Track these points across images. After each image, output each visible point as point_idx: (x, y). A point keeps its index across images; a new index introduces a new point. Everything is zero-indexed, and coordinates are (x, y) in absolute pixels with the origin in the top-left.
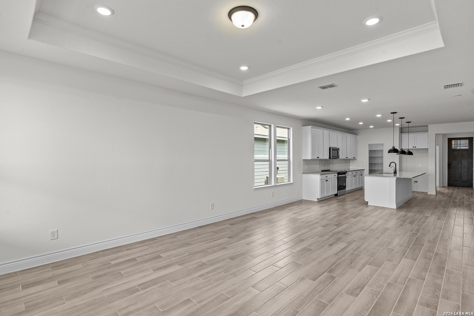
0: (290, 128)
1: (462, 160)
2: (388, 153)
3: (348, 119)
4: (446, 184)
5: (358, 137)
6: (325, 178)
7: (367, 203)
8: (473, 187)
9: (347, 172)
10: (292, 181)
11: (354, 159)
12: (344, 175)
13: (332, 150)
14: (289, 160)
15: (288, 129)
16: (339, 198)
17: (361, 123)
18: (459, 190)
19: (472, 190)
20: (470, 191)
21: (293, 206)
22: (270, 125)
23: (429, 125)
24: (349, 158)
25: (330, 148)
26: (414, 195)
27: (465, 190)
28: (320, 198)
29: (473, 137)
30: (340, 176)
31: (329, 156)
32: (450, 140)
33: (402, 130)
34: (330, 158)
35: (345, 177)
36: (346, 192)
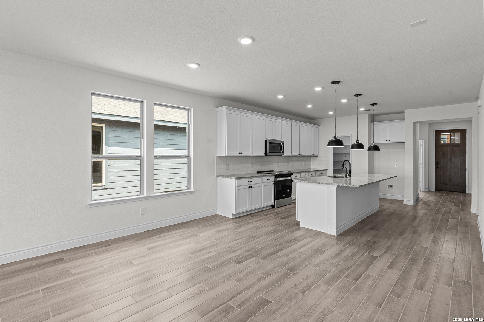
0: (191, 109)
1: (453, 158)
2: (328, 145)
3: (280, 97)
4: (433, 189)
5: (320, 127)
6: (247, 183)
7: (298, 223)
8: (465, 192)
9: (292, 174)
10: (192, 189)
11: (314, 156)
12: (289, 178)
13: (270, 143)
14: (188, 157)
15: (189, 110)
16: (276, 210)
17: (309, 106)
18: (447, 196)
19: (465, 197)
20: (462, 198)
21: (174, 231)
22: (142, 102)
23: (405, 111)
24: (304, 154)
25: (266, 141)
26: (384, 205)
27: (455, 196)
28: (236, 214)
29: (466, 129)
30: (278, 179)
31: (264, 152)
32: (438, 133)
33: (373, 119)
34: (266, 154)
35: (291, 181)
36: (292, 202)
